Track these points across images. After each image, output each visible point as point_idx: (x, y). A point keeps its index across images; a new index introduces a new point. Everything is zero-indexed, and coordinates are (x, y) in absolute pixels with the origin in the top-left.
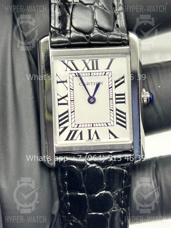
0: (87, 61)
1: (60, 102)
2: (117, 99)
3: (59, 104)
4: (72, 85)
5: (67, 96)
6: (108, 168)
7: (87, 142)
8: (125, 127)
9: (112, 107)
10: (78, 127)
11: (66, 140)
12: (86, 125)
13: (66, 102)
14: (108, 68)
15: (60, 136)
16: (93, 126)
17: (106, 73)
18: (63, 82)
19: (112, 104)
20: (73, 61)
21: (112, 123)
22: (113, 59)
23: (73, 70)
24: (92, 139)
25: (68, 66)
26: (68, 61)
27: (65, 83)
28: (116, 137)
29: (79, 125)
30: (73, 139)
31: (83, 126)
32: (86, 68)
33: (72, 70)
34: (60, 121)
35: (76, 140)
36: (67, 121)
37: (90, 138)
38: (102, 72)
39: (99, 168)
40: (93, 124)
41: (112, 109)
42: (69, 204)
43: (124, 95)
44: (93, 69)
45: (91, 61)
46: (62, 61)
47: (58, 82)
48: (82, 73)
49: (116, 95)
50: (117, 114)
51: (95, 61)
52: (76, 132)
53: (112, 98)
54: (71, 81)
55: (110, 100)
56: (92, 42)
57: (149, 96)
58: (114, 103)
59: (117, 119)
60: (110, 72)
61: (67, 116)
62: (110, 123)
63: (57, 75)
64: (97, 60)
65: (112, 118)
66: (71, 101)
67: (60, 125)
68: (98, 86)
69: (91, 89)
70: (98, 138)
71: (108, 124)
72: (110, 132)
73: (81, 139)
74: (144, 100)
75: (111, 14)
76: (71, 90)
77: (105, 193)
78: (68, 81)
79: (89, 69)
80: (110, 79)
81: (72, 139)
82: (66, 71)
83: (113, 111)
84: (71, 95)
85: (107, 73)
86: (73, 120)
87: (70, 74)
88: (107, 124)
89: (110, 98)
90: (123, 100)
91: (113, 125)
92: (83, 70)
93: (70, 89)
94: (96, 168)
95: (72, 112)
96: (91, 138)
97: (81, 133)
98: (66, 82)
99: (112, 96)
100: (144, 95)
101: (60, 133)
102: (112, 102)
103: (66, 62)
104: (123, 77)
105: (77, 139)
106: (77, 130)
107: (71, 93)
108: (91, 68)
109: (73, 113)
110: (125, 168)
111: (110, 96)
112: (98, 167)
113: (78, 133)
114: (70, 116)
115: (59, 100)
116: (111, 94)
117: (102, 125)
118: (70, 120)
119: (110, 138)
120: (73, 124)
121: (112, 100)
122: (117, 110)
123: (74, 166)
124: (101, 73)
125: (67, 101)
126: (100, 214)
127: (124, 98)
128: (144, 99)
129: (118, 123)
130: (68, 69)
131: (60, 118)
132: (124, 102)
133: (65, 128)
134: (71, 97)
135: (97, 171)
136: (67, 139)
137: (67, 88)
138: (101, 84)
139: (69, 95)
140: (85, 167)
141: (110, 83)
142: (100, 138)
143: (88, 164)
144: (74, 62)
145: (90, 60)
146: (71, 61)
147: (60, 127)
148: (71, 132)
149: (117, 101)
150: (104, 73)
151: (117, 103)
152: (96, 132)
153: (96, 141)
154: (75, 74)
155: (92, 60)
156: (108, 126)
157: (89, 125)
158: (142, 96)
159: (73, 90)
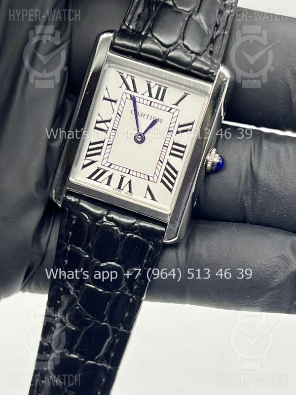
0: (152, 85)
1: (98, 125)
2: (173, 149)
3: (96, 128)
4: (121, 109)
5: (109, 121)
6: (128, 235)
7: (115, 191)
8: (171, 190)
9: (163, 157)
10: (109, 167)
11: (88, 178)
12: (120, 169)
13: (106, 129)
14: (176, 104)
15: (83, 169)
16: (129, 173)
17: (171, 109)
18: (111, 101)
19: (164, 154)
20: (133, 77)
21: (155, 178)
22: (187, 94)
23: (130, 90)
24: (122, 190)
25: (125, 82)
26: (128, 75)
27: (113, 103)
28: (153, 199)
29: (111, 164)
30: (98, 180)
31: (117, 168)
32: (148, 94)
33: (128, 88)
34: (89, 150)
35: (101, 182)
36: (99, 154)
37: (119, 187)
38: (167, 107)
39: (117, 230)
40: (130, 170)
41: (162, 160)
42: (65, 262)
43: (185, 147)
44: (157, 98)
45: (157, 86)
46: (120, 73)
47: (104, 99)
48: (140, 98)
49: (174, 144)
50: (166, 169)
51: (162, 88)
52: (104, 172)
53: (167, 145)
54: (122, 104)
55: (164, 147)
56: (169, 62)
57: (218, 161)
58: (168, 153)
59: (164, 175)
60: (177, 110)
61: (101, 148)
62: (153, 177)
63: (107, 89)
64: (166, 87)
65: (157, 172)
66: (113, 129)
67: (87, 156)
68: (154, 122)
69: (144, 123)
70: (130, 191)
71: (150, 177)
72: (149, 189)
73: (108, 184)
74: (208, 165)
75: (208, 33)
76: (118, 116)
77: (114, 265)
78: (118, 103)
79: (151, 96)
80: (174, 120)
81: (96, 180)
82: (121, 87)
83: (162, 163)
84: (116, 122)
85: (173, 109)
86: (106, 156)
87: (124, 94)
88: (148, 176)
89: (165, 145)
90: (181, 154)
91: (155, 181)
92: (143, 94)
93: (118, 113)
94: (113, 229)
95: (108, 145)
96: (122, 188)
97: (110, 177)
98: (115, 102)
99: (168, 142)
100: (211, 158)
101: (84, 167)
102: (165, 151)
103: (125, 75)
104: (192, 124)
105: (103, 182)
106: (107, 171)
107: (117, 119)
108: (154, 95)
109: (110, 146)
110: (153, 244)
111: (166, 142)
112: (115, 228)
113: (107, 175)
114: (104, 148)
115: (97, 122)
116: (169, 139)
117: (142, 176)
118: (102, 154)
119: (145, 197)
120: (105, 161)
121: (166, 148)
122: (168, 163)
123: (85, 215)
124: (164, 108)
125: (108, 128)
126: (100, 290)
127: (183, 152)
128: (209, 162)
129: (162, 181)
130: (124, 86)
131: (91, 147)
132: (181, 157)
133: (93, 162)
134: (115, 125)
135: (112, 233)
136: (90, 177)
137: (113, 110)
138: (159, 122)
139: (112, 121)
140: (99, 221)
141: (172, 125)
142: (132, 192)
143: (105, 219)
144: (136, 79)
145: (156, 84)
146: (132, 77)
147: (87, 158)
148: (98, 170)
149: (173, 152)
150: (169, 109)
151: (171, 154)
152: (130, 182)
153: (125, 194)
154: (131, 96)
155: (160, 85)
156: (149, 180)
157: (124, 170)
158: (208, 157)
159: (120, 116)
